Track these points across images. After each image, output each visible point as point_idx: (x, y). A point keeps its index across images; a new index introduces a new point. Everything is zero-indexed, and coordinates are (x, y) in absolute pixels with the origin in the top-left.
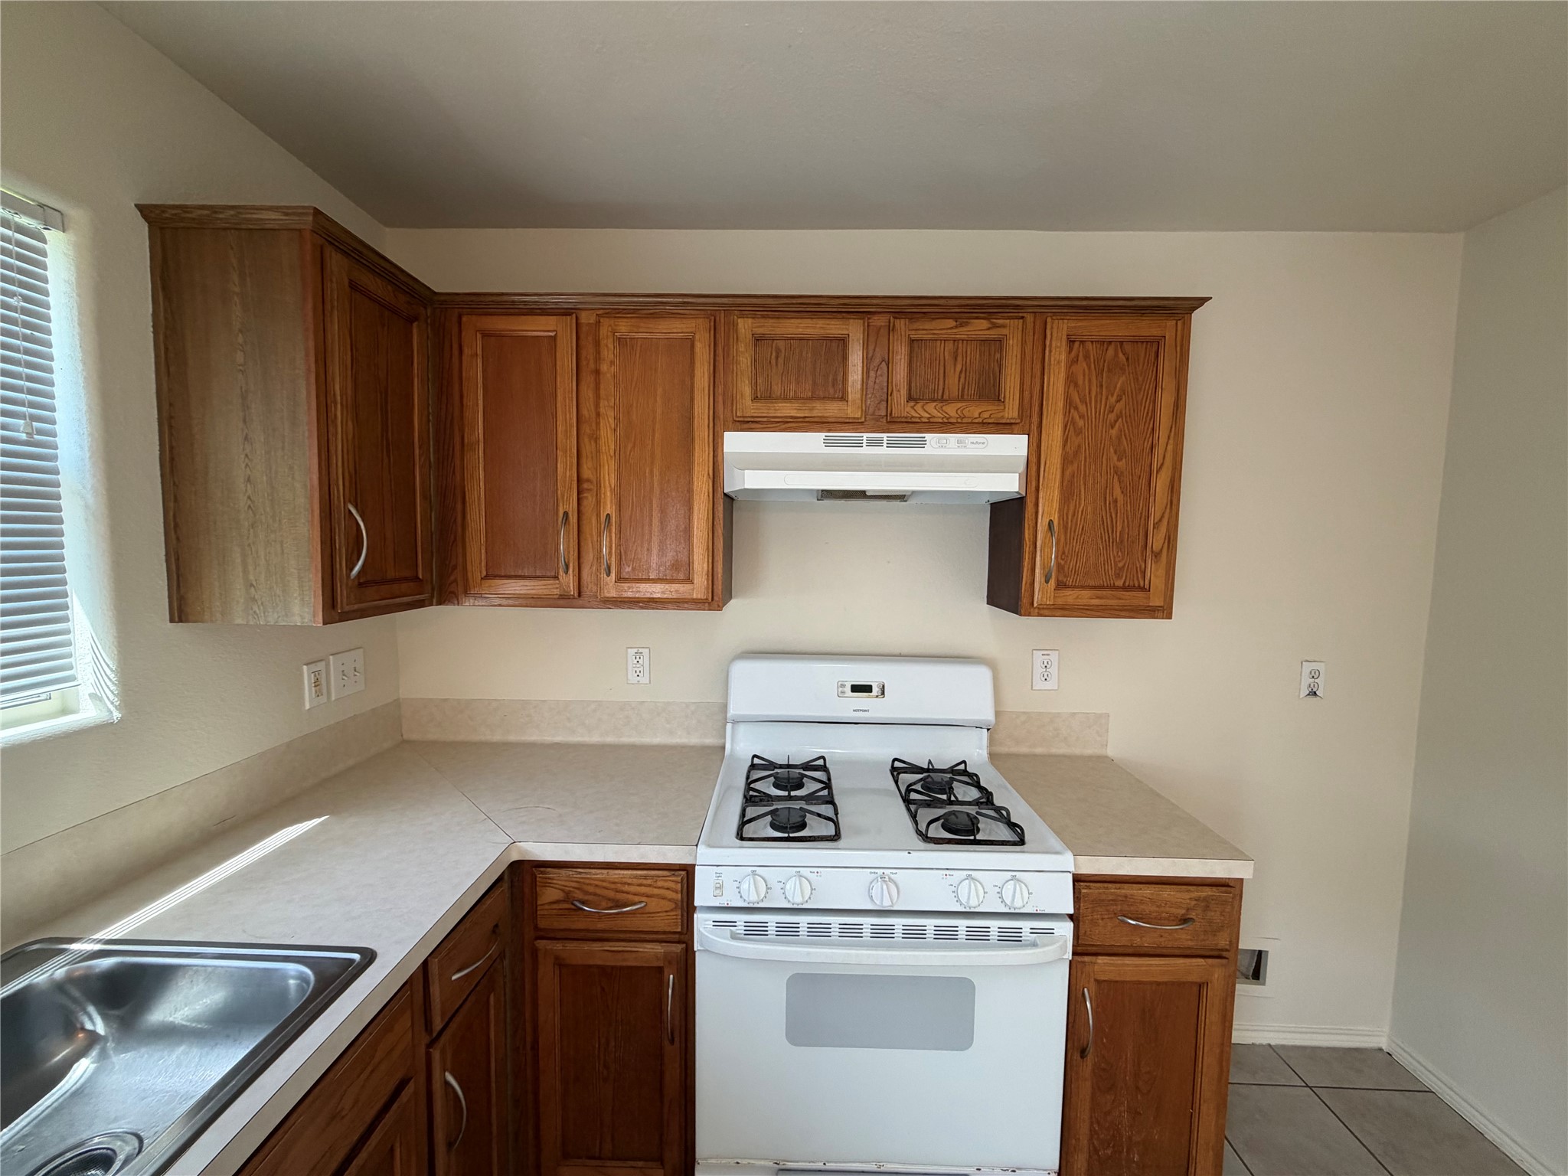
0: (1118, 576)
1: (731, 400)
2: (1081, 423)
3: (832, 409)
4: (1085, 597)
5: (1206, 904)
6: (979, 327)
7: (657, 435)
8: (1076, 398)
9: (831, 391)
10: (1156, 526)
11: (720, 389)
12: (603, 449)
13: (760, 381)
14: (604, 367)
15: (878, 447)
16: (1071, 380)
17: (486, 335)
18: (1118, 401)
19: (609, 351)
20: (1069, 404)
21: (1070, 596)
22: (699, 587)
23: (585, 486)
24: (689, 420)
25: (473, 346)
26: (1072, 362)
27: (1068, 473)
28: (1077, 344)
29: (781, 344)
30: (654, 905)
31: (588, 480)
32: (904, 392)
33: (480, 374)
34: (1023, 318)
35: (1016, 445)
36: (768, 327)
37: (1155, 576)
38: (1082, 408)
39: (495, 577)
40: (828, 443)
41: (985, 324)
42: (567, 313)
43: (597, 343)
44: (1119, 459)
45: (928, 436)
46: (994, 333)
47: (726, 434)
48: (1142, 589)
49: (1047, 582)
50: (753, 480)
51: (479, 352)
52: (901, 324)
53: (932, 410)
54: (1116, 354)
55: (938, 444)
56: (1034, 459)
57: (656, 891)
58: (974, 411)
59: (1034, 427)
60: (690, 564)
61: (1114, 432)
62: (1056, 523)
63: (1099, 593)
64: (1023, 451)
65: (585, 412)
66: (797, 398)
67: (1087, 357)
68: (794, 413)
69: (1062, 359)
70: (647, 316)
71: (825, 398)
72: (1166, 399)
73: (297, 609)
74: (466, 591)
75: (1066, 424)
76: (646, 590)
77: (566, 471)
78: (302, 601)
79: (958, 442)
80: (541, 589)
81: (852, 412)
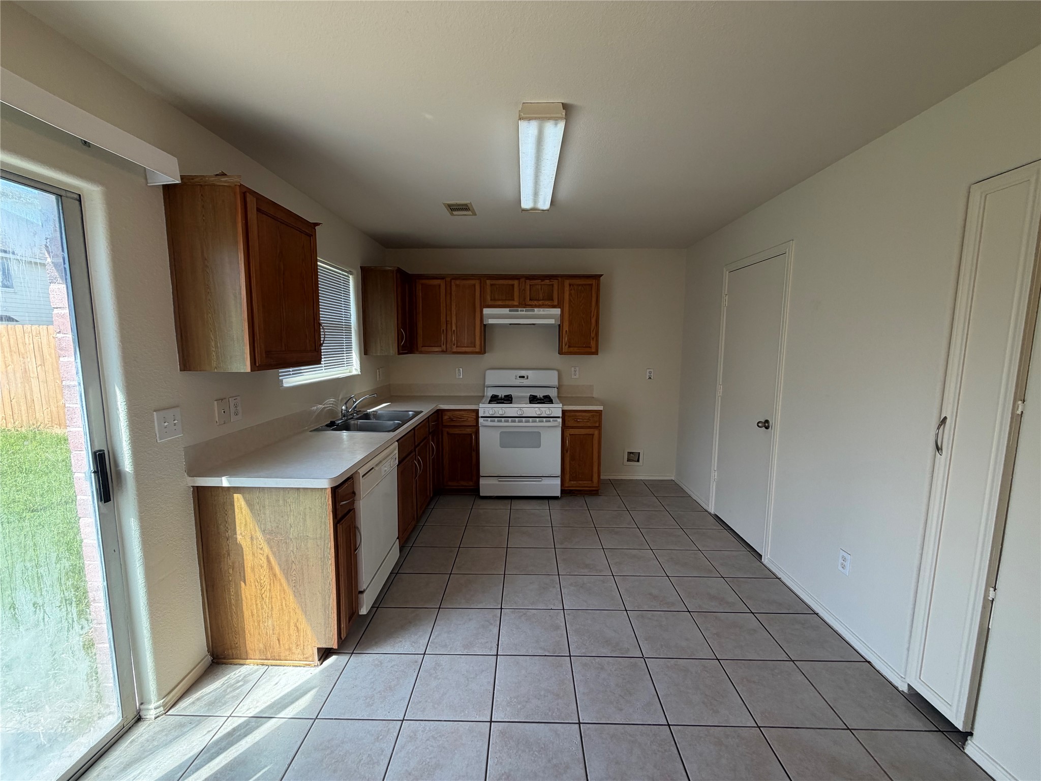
0: (584, 344)
1: (485, 300)
2: (573, 305)
3: (510, 303)
4: (576, 349)
5: (593, 416)
6: (547, 282)
7: (466, 310)
8: (572, 300)
9: (510, 298)
10: (593, 331)
11: (482, 298)
12: (453, 313)
13: (492, 295)
14: (453, 293)
15: (522, 312)
16: (570, 295)
17: (422, 284)
18: (582, 300)
19: (454, 288)
20: (570, 301)
21: (571, 349)
22: (477, 349)
23: (448, 323)
24: (475, 305)
25: (419, 287)
26: (570, 290)
27: (570, 318)
28: (572, 286)
29: (497, 286)
30: (469, 419)
31: (448, 321)
32: (529, 298)
33: (421, 295)
34: (558, 279)
35: (557, 311)
36: (494, 282)
37: (593, 344)
38: (573, 302)
39: (425, 346)
40: (510, 311)
42: (443, 279)
43: (451, 286)
44: (583, 314)
45: (535, 309)
46: (551, 283)
47: (484, 309)
48: (590, 347)
49: (566, 346)
50: (491, 321)
51: (421, 289)
52: (528, 281)
53: (536, 303)
54: (581, 288)
55: (537, 311)
56: (562, 315)
57: (470, 416)
58: (547, 302)
59: (562, 307)
60: (475, 342)
61: (581, 308)
62: (568, 330)
63: (579, 348)
64: (560, 313)
65: (447, 303)
66: (502, 300)
67: (574, 289)
68: (501, 304)
69: (568, 289)
70: (464, 279)
71: (509, 300)
72: (594, 299)
73: (391, 352)
74: (417, 350)
75: (570, 306)
76: (464, 349)
77: (443, 319)
78: (393, 350)
79: (543, 310)
80: (437, 349)
81: (516, 303)
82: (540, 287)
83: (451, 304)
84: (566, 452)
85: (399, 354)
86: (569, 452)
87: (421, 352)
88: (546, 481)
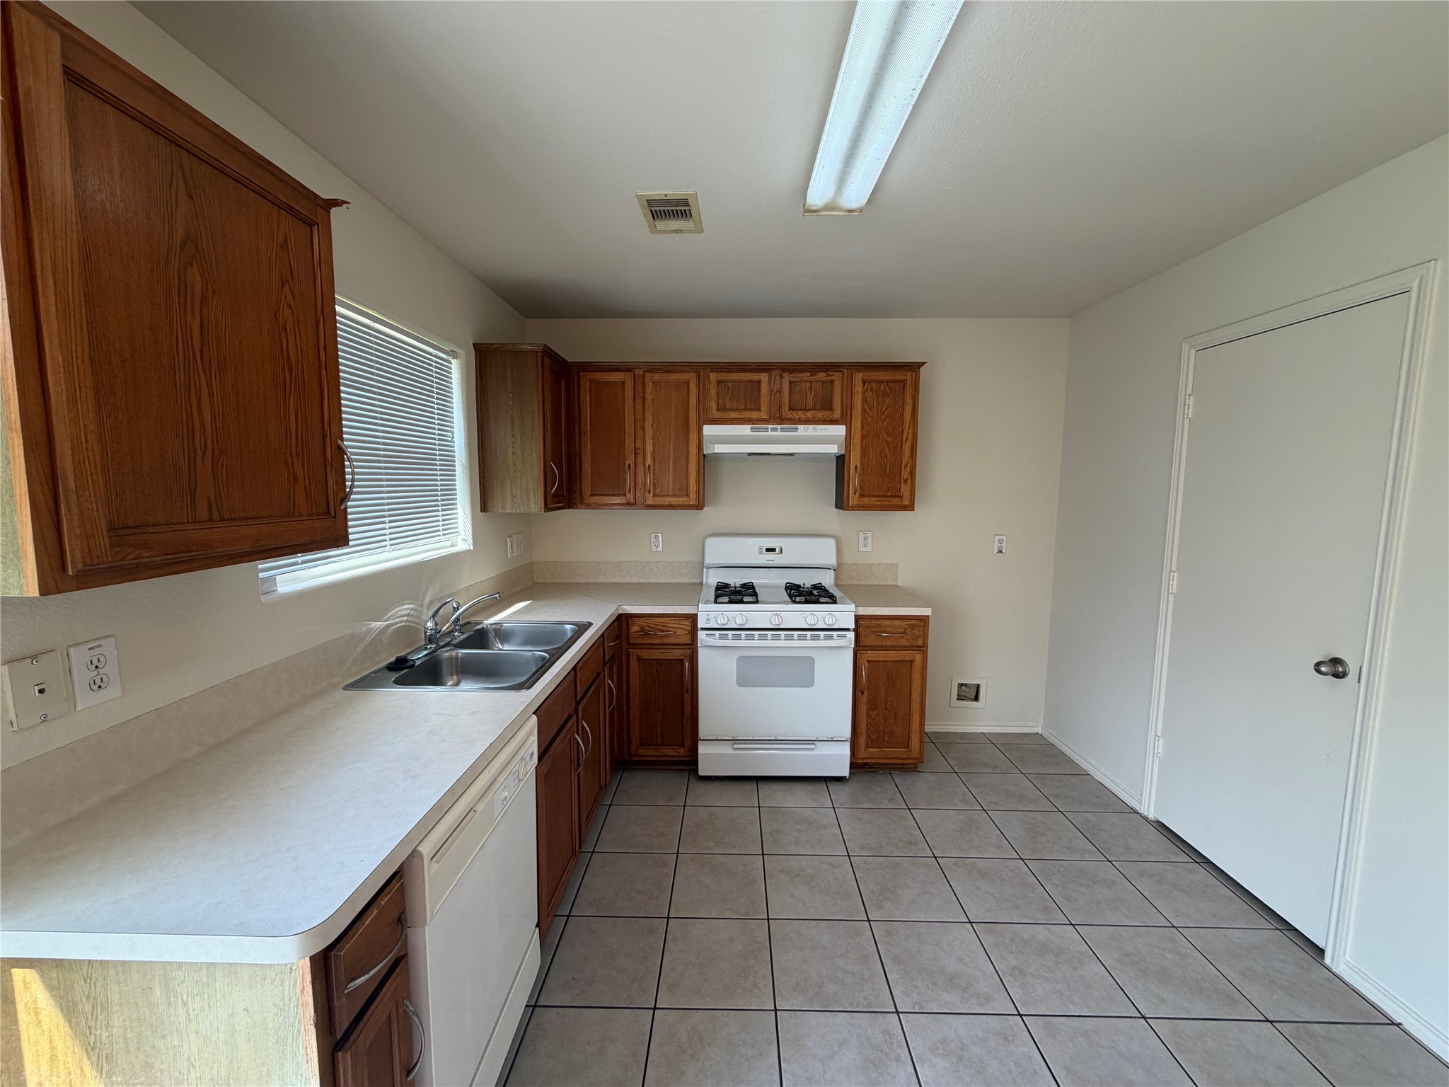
0: (888, 491)
1: (706, 410)
2: (869, 419)
3: (754, 415)
4: (873, 501)
5: (913, 627)
6: (822, 376)
7: (672, 428)
8: (867, 409)
9: (753, 405)
10: (905, 467)
11: (701, 406)
12: (647, 433)
13: (720, 401)
14: (647, 396)
15: (775, 432)
16: (864, 400)
17: (591, 381)
18: (887, 409)
19: (649, 387)
20: (864, 410)
21: (866, 501)
22: (692, 500)
23: (638, 451)
24: (687, 419)
25: (585, 385)
26: (865, 392)
27: (864, 443)
28: (867, 383)
29: (730, 384)
30: (679, 632)
31: (639, 449)
32: (787, 406)
33: (588, 400)
34: (841, 371)
35: (840, 431)
36: (724, 376)
37: (905, 491)
38: (870, 413)
39: (595, 495)
40: (752, 430)
41: (824, 374)
42: (629, 370)
43: (644, 384)
44: (888, 436)
45: (800, 427)
46: (829, 378)
47: (704, 426)
48: (899, 497)
49: (855, 494)
50: (719, 449)
51: (588, 389)
52: (785, 375)
53: (800, 415)
54: (885, 388)
55: (804, 430)
56: (848, 437)
57: (681, 626)
58: (820, 415)
59: (848, 422)
60: (687, 488)
61: (885, 424)
62: (858, 466)
63: (879, 499)
64: (844, 433)
65: (637, 416)
66: (737, 409)
67: (872, 389)
68: (737, 417)
69: (860, 389)
70: (667, 372)
71: (751, 409)
72: (908, 408)
73: (533, 506)
74: (582, 502)
75: (864, 420)
76: (667, 500)
77: (629, 445)
78: (535, 503)
79: (813, 429)
80: (617, 500)
81: (764, 416)
82: (808, 384)
83: (644, 418)
84: (860, 693)
85: (548, 508)
86: (865, 693)
87: (589, 506)
88: (823, 750)
